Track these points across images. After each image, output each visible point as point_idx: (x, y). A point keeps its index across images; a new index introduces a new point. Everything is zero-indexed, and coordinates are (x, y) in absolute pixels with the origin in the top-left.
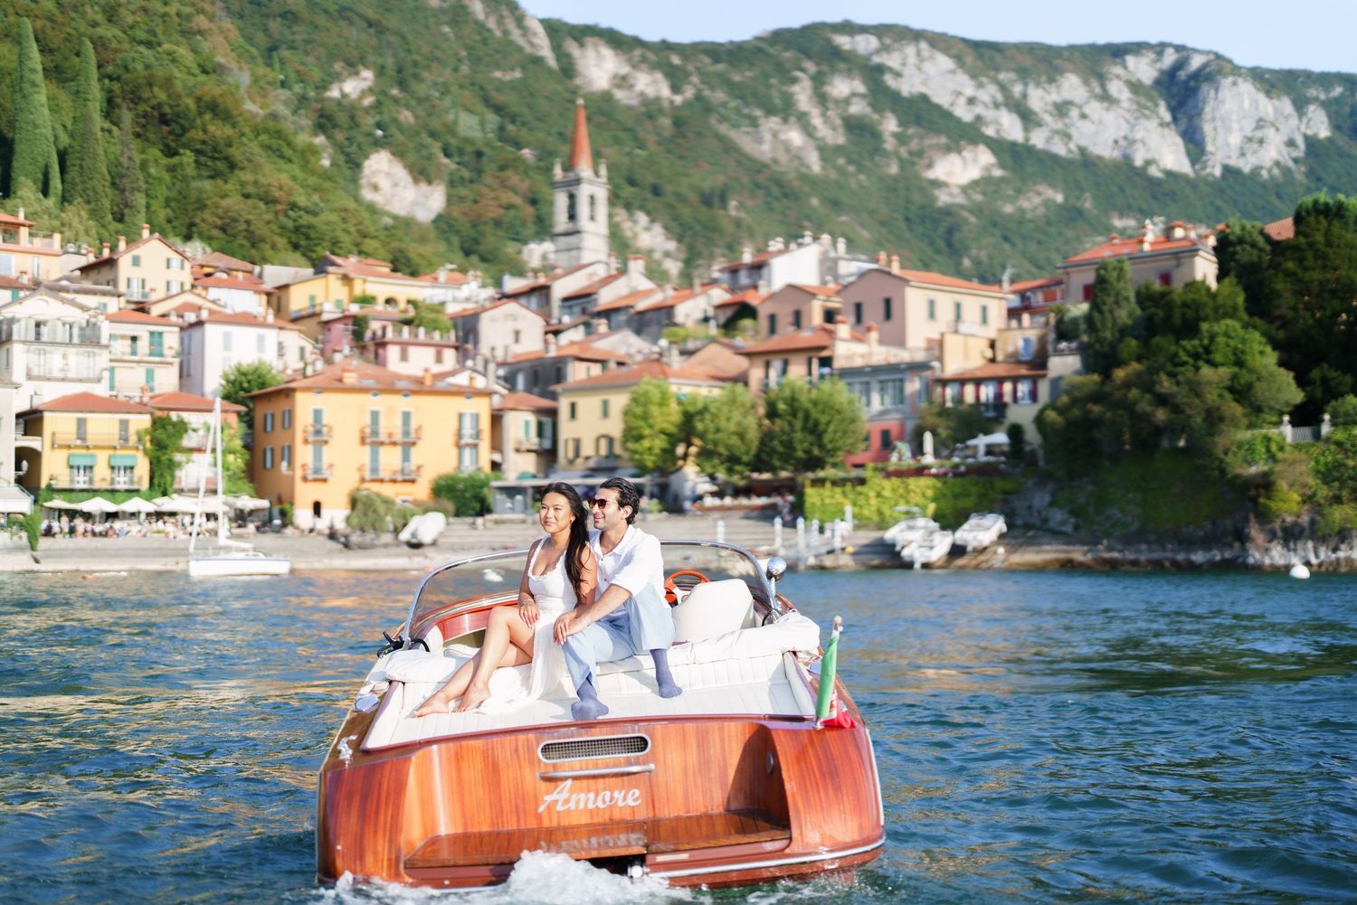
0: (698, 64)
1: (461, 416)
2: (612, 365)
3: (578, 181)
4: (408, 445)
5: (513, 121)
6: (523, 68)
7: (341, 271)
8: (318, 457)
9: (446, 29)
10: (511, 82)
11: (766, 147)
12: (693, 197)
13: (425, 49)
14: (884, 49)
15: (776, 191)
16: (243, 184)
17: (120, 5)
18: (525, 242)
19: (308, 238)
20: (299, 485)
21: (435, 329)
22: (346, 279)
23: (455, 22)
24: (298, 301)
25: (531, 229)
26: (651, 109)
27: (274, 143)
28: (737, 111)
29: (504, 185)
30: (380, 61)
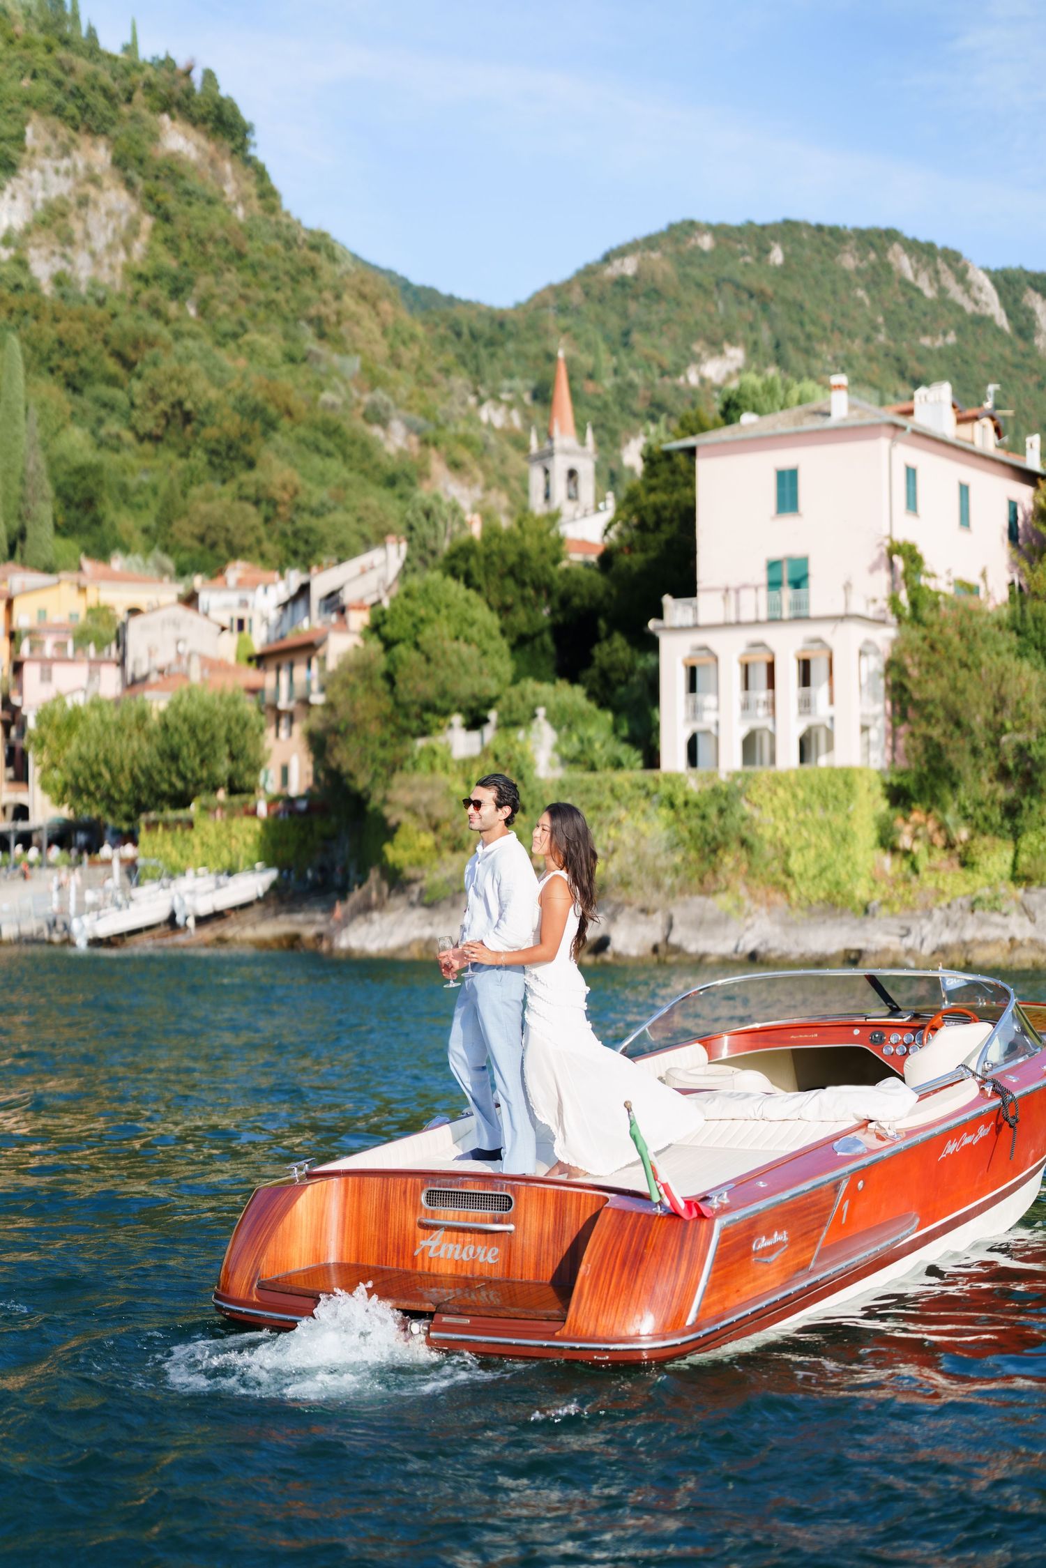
3: (551, 454)
6: (960, 331)
9: (861, 293)
10: (940, 350)
13: (826, 319)
21: (89, 642)
22: (82, 589)
23: (873, 284)
30: (752, 336)
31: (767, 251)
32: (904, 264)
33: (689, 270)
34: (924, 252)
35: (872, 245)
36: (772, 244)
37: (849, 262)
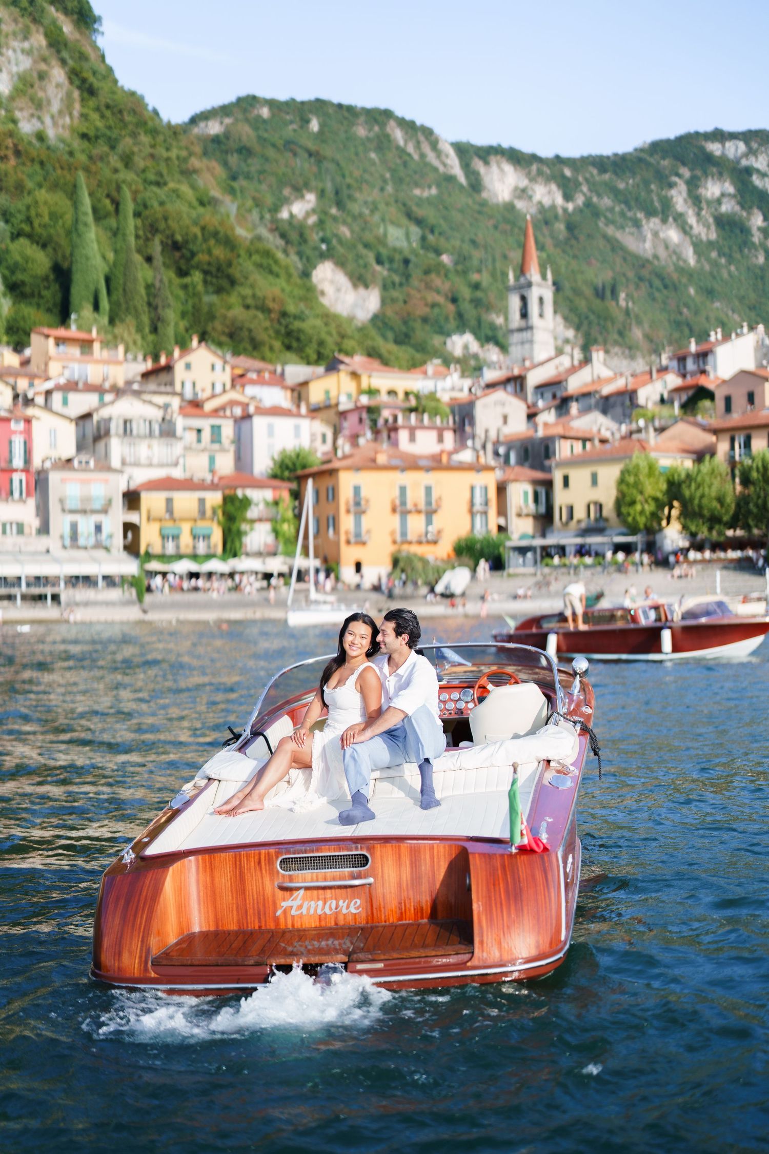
0: (588, 175)
1: (472, 489)
2: (597, 442)
3: (529, 285)
4: (430, 514)
5: (432, 231)
6: (438, 186)
7: (350, 369)
8: (358, 524)
9: (373, 155)
10: (428, 199)
11: (648, 245)
12: (588, 292)
13: (357, 173)
14: (751, 152)
15: (657, 283)
16: (244, 298)
17: (133, 153)
18: (449, 335)
19: (298, 339)
20: (344, 548)
21: (436, 415)
22: (355, 375)
23: (380, 149)
24: (316, 394)
25: (453, 324)
26: (546, 217)
27: (265, 262)
28: (622, 214)
29: (428, 287)
30: (320, 185)
31: (308, 121)
32: (398, 135)
33: (261, 133)
34: (409, 126)
35: (376, 121)
36: (310, 116)
37: (361, 131)
